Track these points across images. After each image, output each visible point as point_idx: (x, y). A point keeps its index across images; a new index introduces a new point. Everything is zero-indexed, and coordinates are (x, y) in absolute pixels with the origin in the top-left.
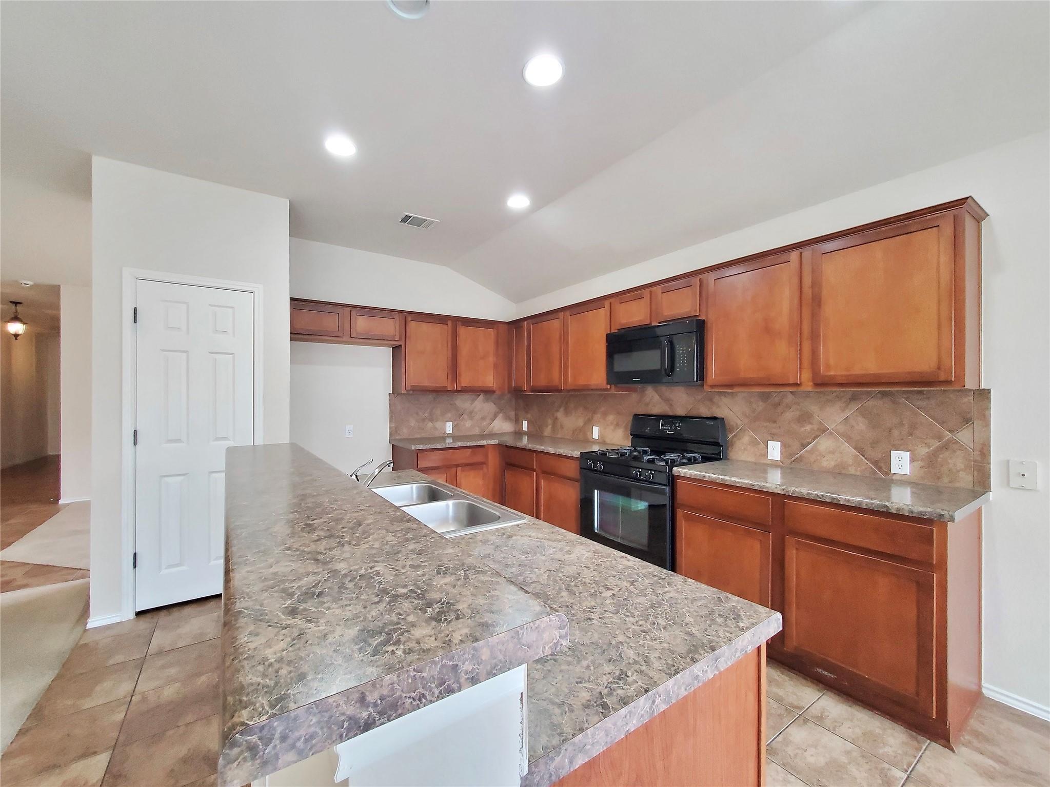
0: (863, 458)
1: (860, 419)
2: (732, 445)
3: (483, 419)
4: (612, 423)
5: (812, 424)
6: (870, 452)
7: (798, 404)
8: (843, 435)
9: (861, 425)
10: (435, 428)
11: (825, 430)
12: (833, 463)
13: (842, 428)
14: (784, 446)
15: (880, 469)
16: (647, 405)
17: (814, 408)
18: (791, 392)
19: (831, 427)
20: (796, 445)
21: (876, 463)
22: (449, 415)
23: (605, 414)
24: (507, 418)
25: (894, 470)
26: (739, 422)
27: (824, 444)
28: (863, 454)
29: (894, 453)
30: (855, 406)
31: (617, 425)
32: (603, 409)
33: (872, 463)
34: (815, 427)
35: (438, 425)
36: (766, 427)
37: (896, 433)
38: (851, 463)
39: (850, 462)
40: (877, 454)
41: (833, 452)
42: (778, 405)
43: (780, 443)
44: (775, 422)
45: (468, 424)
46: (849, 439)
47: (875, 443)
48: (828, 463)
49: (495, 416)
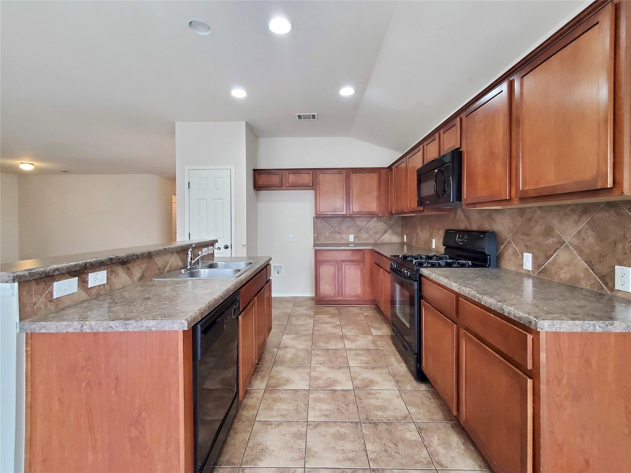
0: (592, 272)
1: (590, 232)
2: (503, 255)
3: (376, 233)
5: (553, 237)
6: (598, 267)
7: (543, 218)
8: (577, 248)
9: (590, 238)
10: (343, 238)
11: (562, 243)
12: (568, 276)
13: (576, 242)
14: (535, 258)
15: (606, 284)
16: (458, 222)
17: (555, 222)
18: (539, 207)
19: (567, 240)
20: (542, 257)
21: (603, 278)
22: (352, 230)
23: (438, 230)
24: (395, 233)
25: (617, 287)
26: (507, 236)
27: (562, 256)
28: (593, 268)
29: (617, 268)
30: (585, 220)
32: (437, 226)
33: (600, 278)
34: (555, 240)
35: (344, 236)
36: (522, 239)
37: (620, 246)
38: (582, 277)
39: (582, 275)
40: (604, 270)
41: (568, 265)
42: (530, 220)
43: (531, 254)
44: (528, 235)
45: (365, 236)
46: (581, 252)
47: (602, 257)
48: (565, 275)
49: (385, 232)
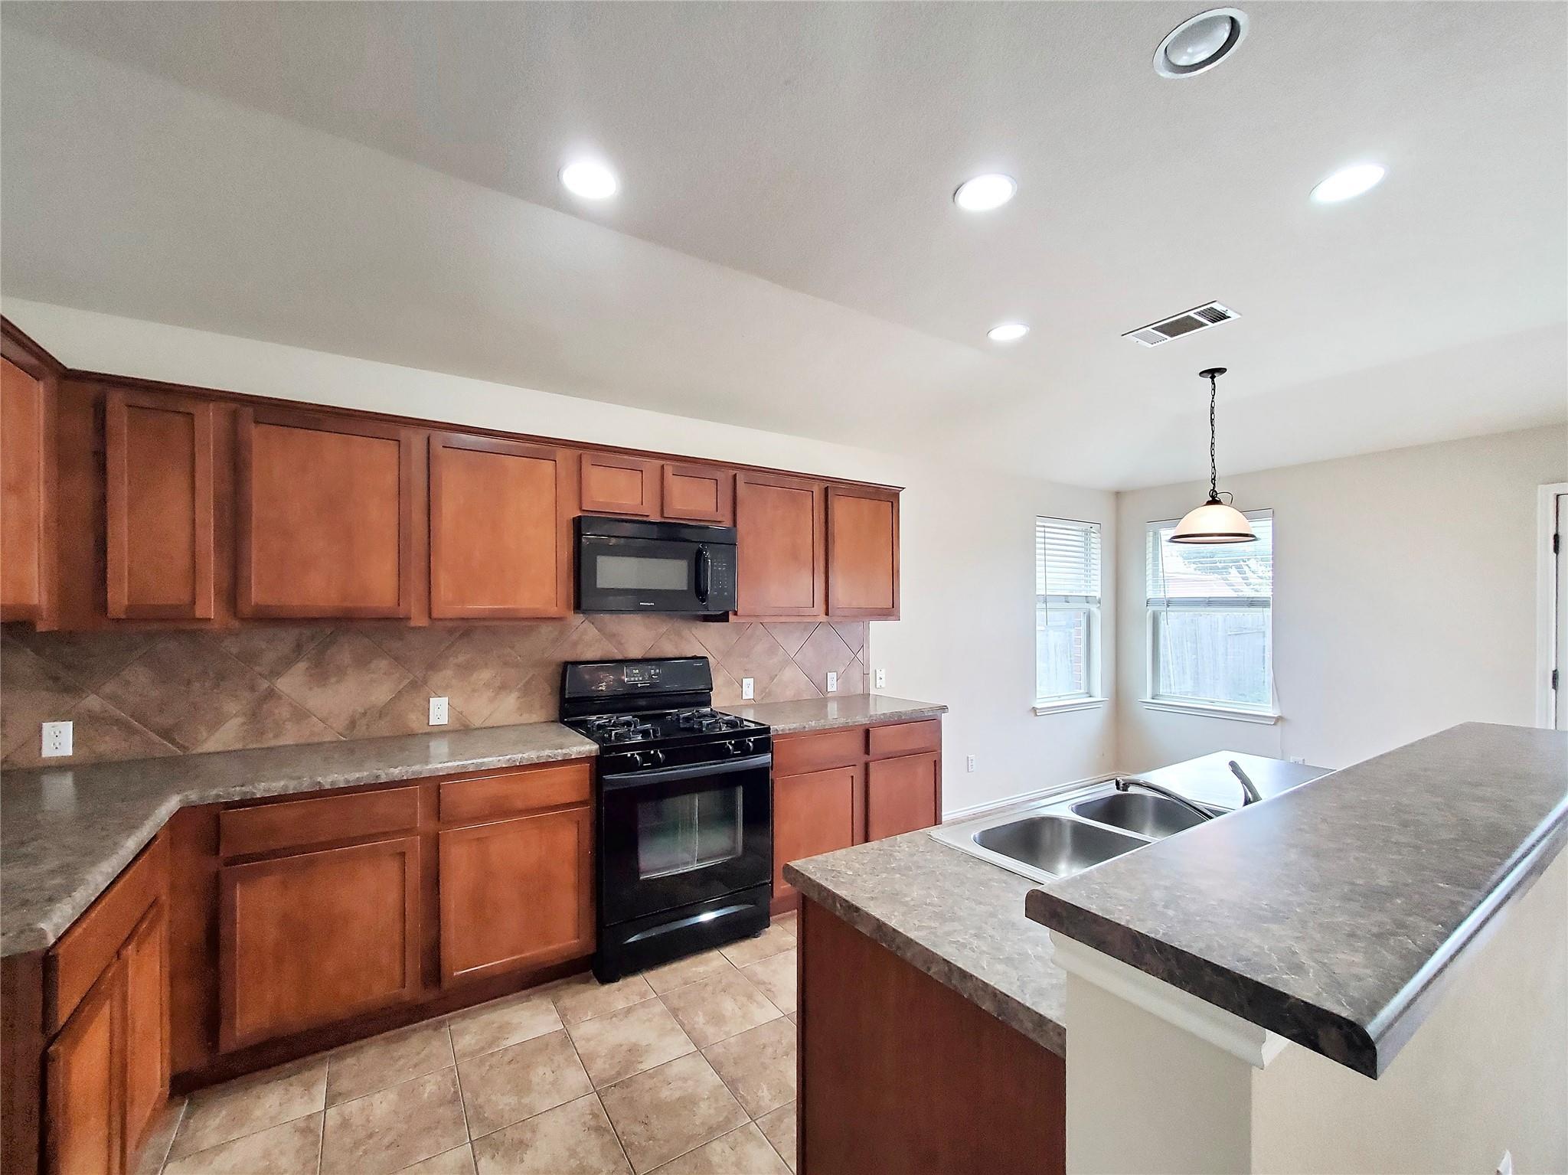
0: (811, 683)
1: (810, 647)
4: (487, 685)
5: (778, 656)
6: (815, 677)
7: (767, 636)
8: (800, 664)
9: (810, 652)
11: (788, 661)
12: (793, 692)
13: (799, 657)
14: (756, 682)
15: (821, 690)
16: (575, 644)
17: (780, 640)
19: (792, 656)
21: (819, 685)
23: (466, 669)
27: (787, 674)
28: (811, 679)
30: (806, 636)
31: (503, 687)
32: (461, 658)
33: (816, 686)
34: (781, 658)
36: (740, 662)
37: (829, 658)
40: (819, 678)
41: (792, 681)
42: (750, 637)
43: (753, 679)
44: (747, 656)
46: (803, 667)
48: (790, 692)
